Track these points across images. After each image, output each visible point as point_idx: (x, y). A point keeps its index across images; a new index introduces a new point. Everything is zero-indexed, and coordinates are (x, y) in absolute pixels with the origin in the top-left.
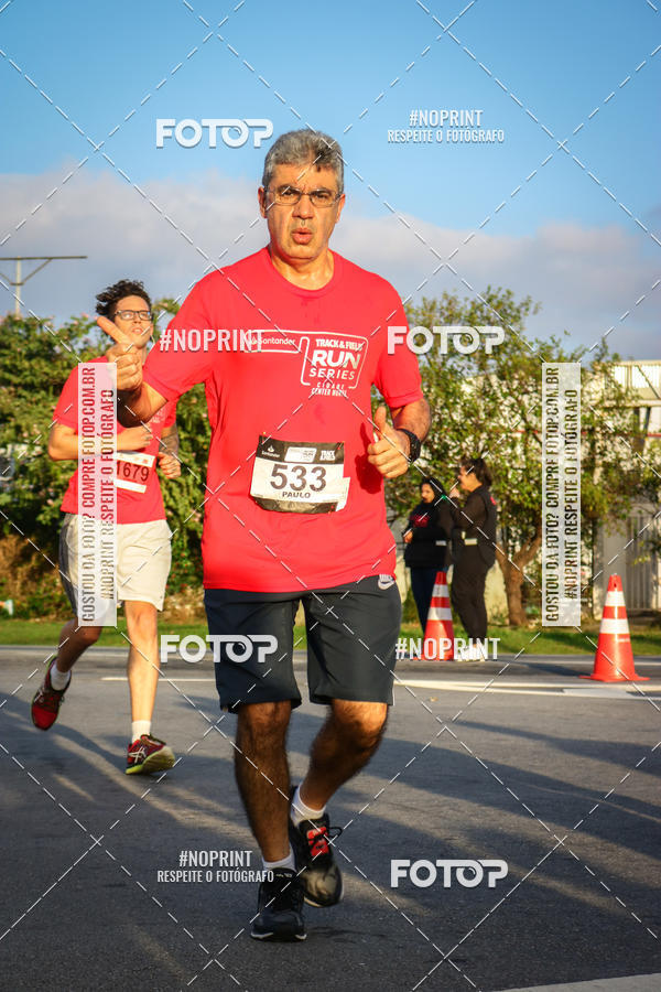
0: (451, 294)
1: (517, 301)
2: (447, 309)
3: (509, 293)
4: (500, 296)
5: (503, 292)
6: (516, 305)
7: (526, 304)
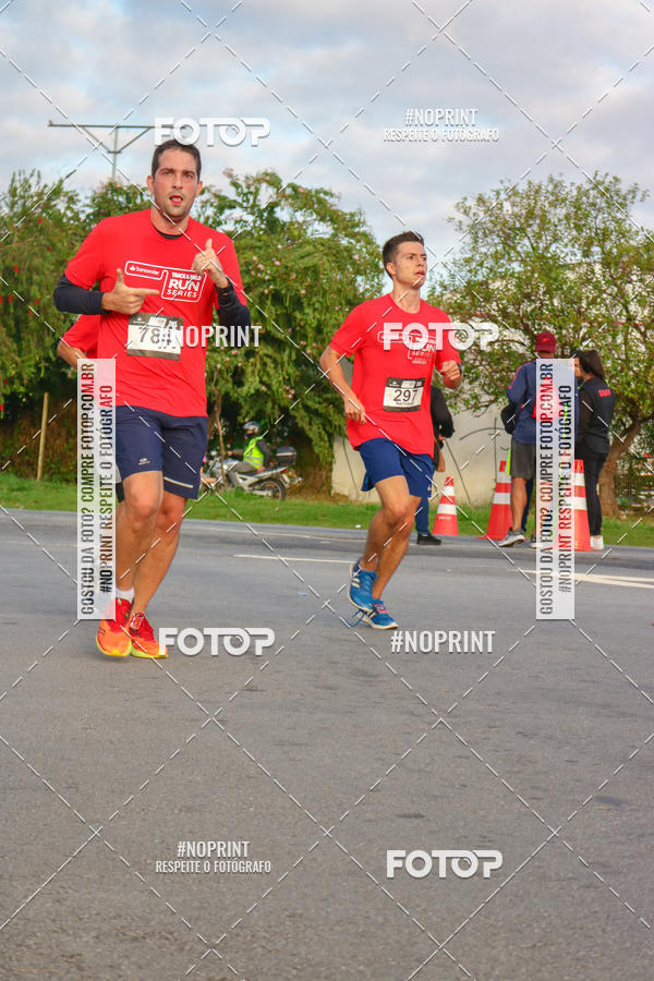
0: (557, 178)
1: (624, 187)
2: (552, 194)
3: (616, 179)
4: (607, 183)
5: (610, 179)
6: (623, 192)
7: (633, 192)
